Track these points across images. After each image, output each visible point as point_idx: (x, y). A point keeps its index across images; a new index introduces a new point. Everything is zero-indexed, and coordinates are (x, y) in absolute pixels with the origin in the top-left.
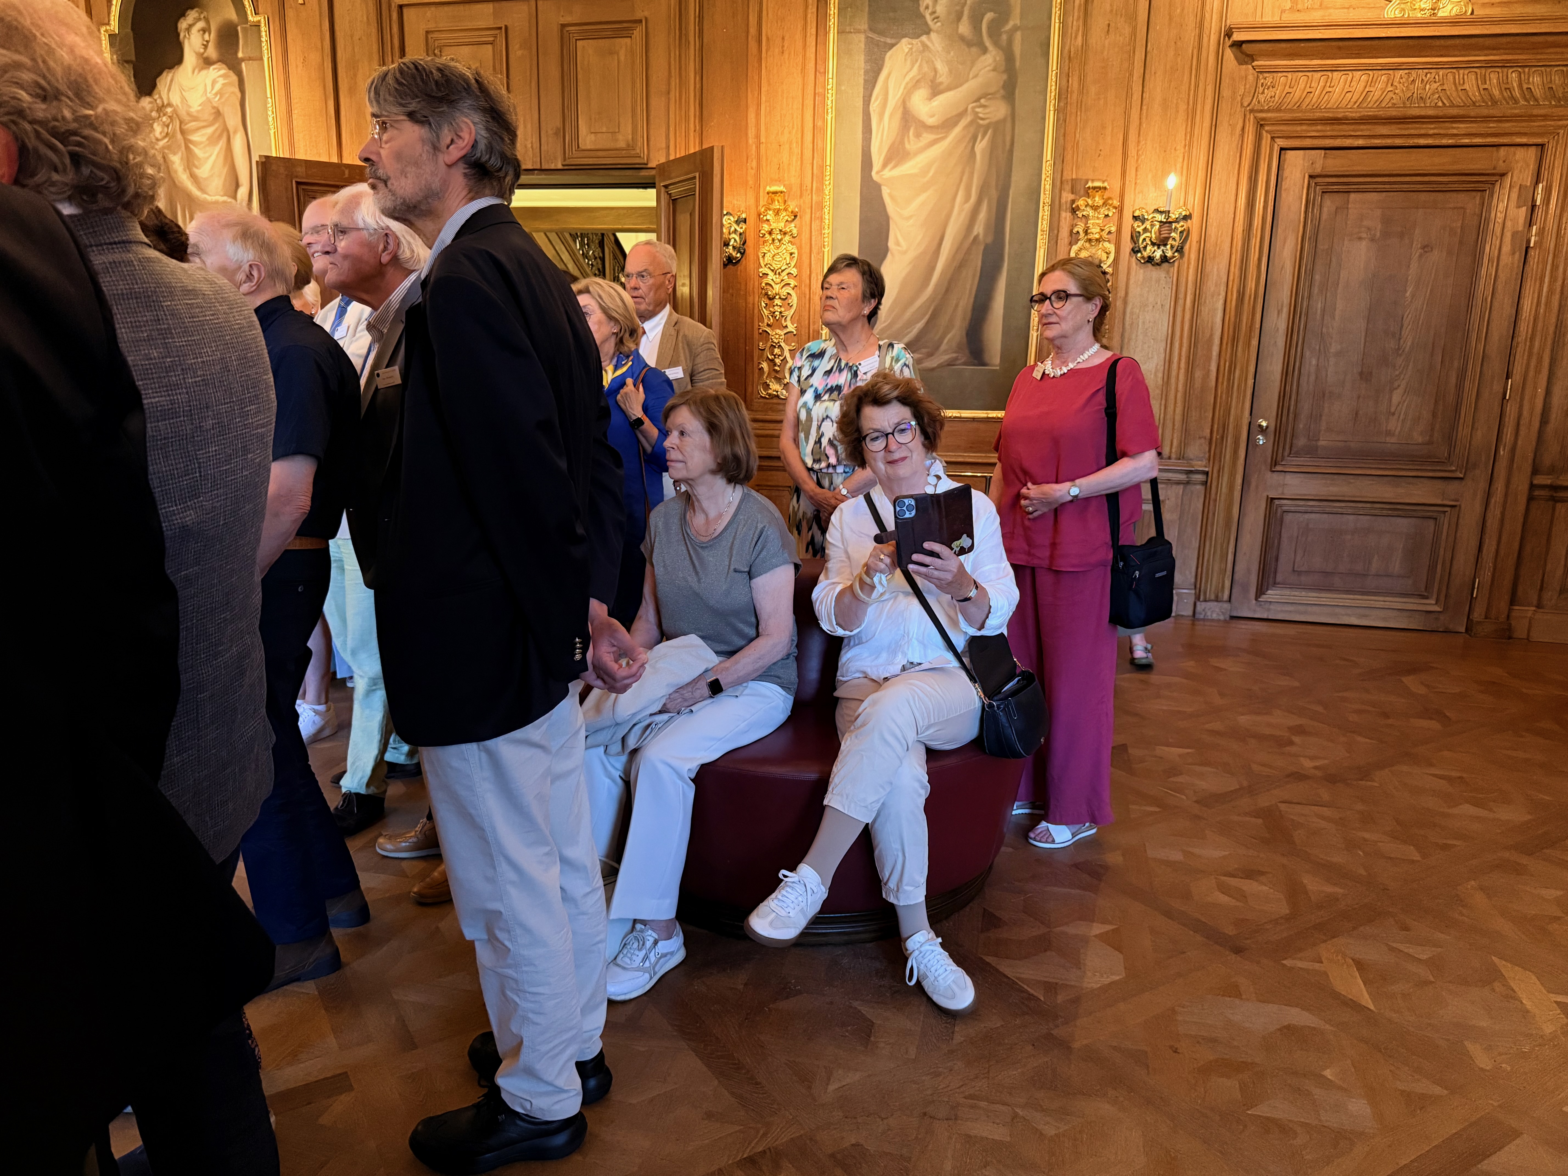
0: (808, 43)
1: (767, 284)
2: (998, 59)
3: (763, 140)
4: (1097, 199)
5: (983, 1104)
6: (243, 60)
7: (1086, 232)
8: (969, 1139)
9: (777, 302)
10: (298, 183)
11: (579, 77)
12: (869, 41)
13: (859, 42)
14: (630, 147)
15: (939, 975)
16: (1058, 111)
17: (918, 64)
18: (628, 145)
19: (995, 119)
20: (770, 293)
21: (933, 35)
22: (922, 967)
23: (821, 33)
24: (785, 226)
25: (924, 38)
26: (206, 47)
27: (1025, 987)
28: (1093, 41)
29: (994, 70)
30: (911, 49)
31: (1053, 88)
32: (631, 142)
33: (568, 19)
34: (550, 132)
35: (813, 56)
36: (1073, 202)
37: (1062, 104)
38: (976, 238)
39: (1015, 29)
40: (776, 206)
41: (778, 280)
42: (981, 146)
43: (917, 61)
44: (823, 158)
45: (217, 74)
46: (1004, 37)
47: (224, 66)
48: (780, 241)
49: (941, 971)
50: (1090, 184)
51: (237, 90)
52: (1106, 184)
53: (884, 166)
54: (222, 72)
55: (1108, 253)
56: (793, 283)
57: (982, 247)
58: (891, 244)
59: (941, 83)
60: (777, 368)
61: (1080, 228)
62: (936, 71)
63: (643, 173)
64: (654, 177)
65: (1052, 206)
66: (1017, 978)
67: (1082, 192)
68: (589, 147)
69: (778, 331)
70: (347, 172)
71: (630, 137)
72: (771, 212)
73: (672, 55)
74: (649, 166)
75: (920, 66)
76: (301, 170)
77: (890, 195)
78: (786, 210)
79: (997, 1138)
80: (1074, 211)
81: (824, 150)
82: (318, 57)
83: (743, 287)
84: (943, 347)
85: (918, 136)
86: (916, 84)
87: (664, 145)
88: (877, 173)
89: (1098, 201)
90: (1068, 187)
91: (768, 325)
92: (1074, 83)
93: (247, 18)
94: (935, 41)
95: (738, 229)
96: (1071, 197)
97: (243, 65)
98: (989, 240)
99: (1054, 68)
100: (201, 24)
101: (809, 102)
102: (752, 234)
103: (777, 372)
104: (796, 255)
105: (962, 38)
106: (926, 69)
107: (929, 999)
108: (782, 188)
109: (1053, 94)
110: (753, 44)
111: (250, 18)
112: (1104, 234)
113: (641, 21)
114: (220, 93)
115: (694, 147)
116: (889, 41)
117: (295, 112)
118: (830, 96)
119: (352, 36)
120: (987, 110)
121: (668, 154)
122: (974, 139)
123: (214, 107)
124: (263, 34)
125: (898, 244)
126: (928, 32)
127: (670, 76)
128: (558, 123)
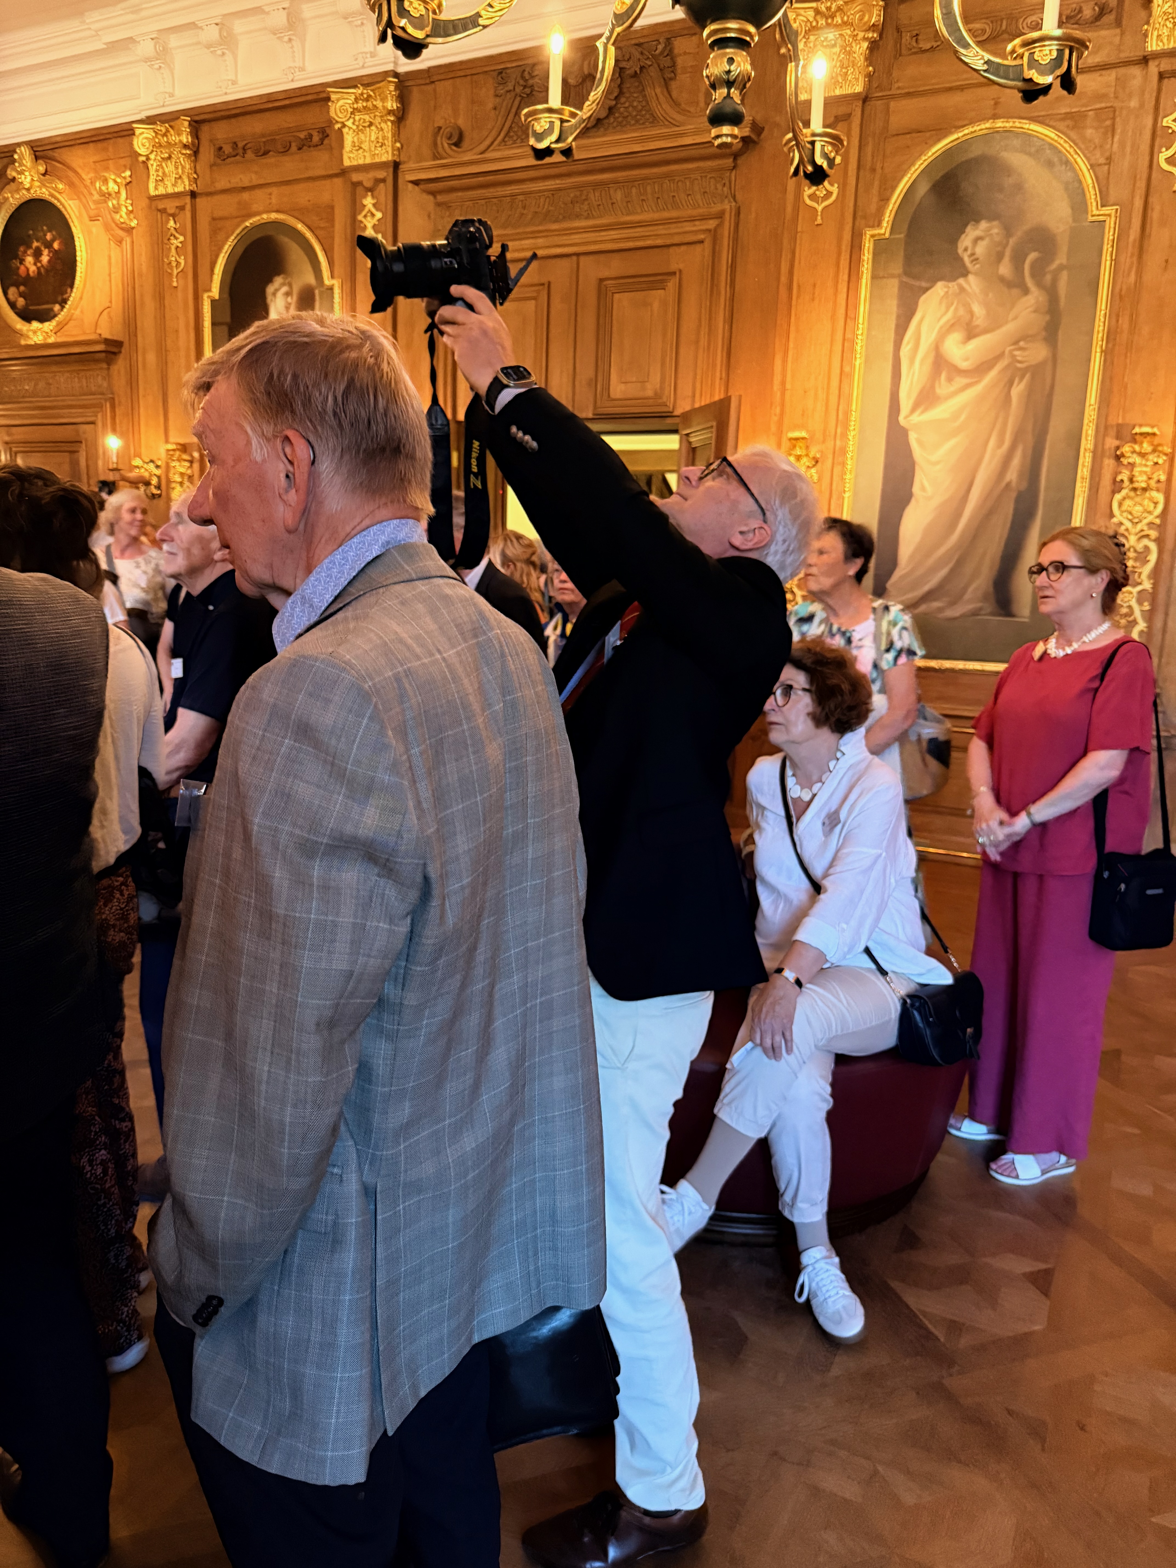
0: (839, 290)
2: (1041, 299)
3: (788, 386)
4: (1145, 445)
5: (843, 1454)
7: (1131, 480)
8: (816, 1492)
11: (613, 328)
12: (903, 286)
13: (892, 286)
14: (657, 395)
16: (1105, 352)
17: (953, 308)
19: (1033, 363)
21: (971, 277)
23: (853, 278)
25: (961, 281)
26: (288, 309)
27: (927, 1322)
28: (1147, 277)
29: (1035, 311)
30: (947, 292)
31: (1101, 328)
32: (658, 391)
33: (606, 273)
34: (583, 381)
35: (844, 303)
36: (1118, 448)
37: (1110, 345)
39: (1061, 268)
40: (798, 452)
42: (1018, 390)
43: (952, 304)
44: (849, 403)
46: (1048, 278)
50: (1137, 430)
52: (1155, 430)
53: (913, 410)
55: (1156, 503)
57: (1014, 495)
58: (916, 489)
59: (978, 326)
61: (1124, 476)
62: (972, 313)
63: (669, 421)
64: (678, 424)
65: (1094, 452)
66: (919, 1310)
67: (1129, 438)
68: (619, 397)
71: (658, 386)
73: (703, 305)
74: (674, 413)
75: (956, 309)
77: (919, 441)
78: (807, 455)
79: (847, 1496)
80: (1118, 458)
81: (850, 395)
84: (968, 595)
85: (950, 380)
86: (951, 327)
87: (690, 394)
88: (906, 418)
89: (1146, 447)
90: (1113, 432)
92: (1124, 322)
93: (323, 282)
94: (972, 284)
96: (1117, 443)
98: (1024, 485)
99: (1103, 307)
100: (285, 289)
101: (838, 348)
105: (1002, 279)
106: (961, 312)
108: (803, 434)
109: (1100, 335)
110: (783, 292)
111: (326, 282)
112: (1153, 483)
113: (674, 273)
115: (719, 395)
118: (859, 341)
120: (1026, 353)
121: (693, 401)
122: (1010, 383)
124: (336, 295)
125: (923, 489)
127: (700, 326)
128: (591, 373)
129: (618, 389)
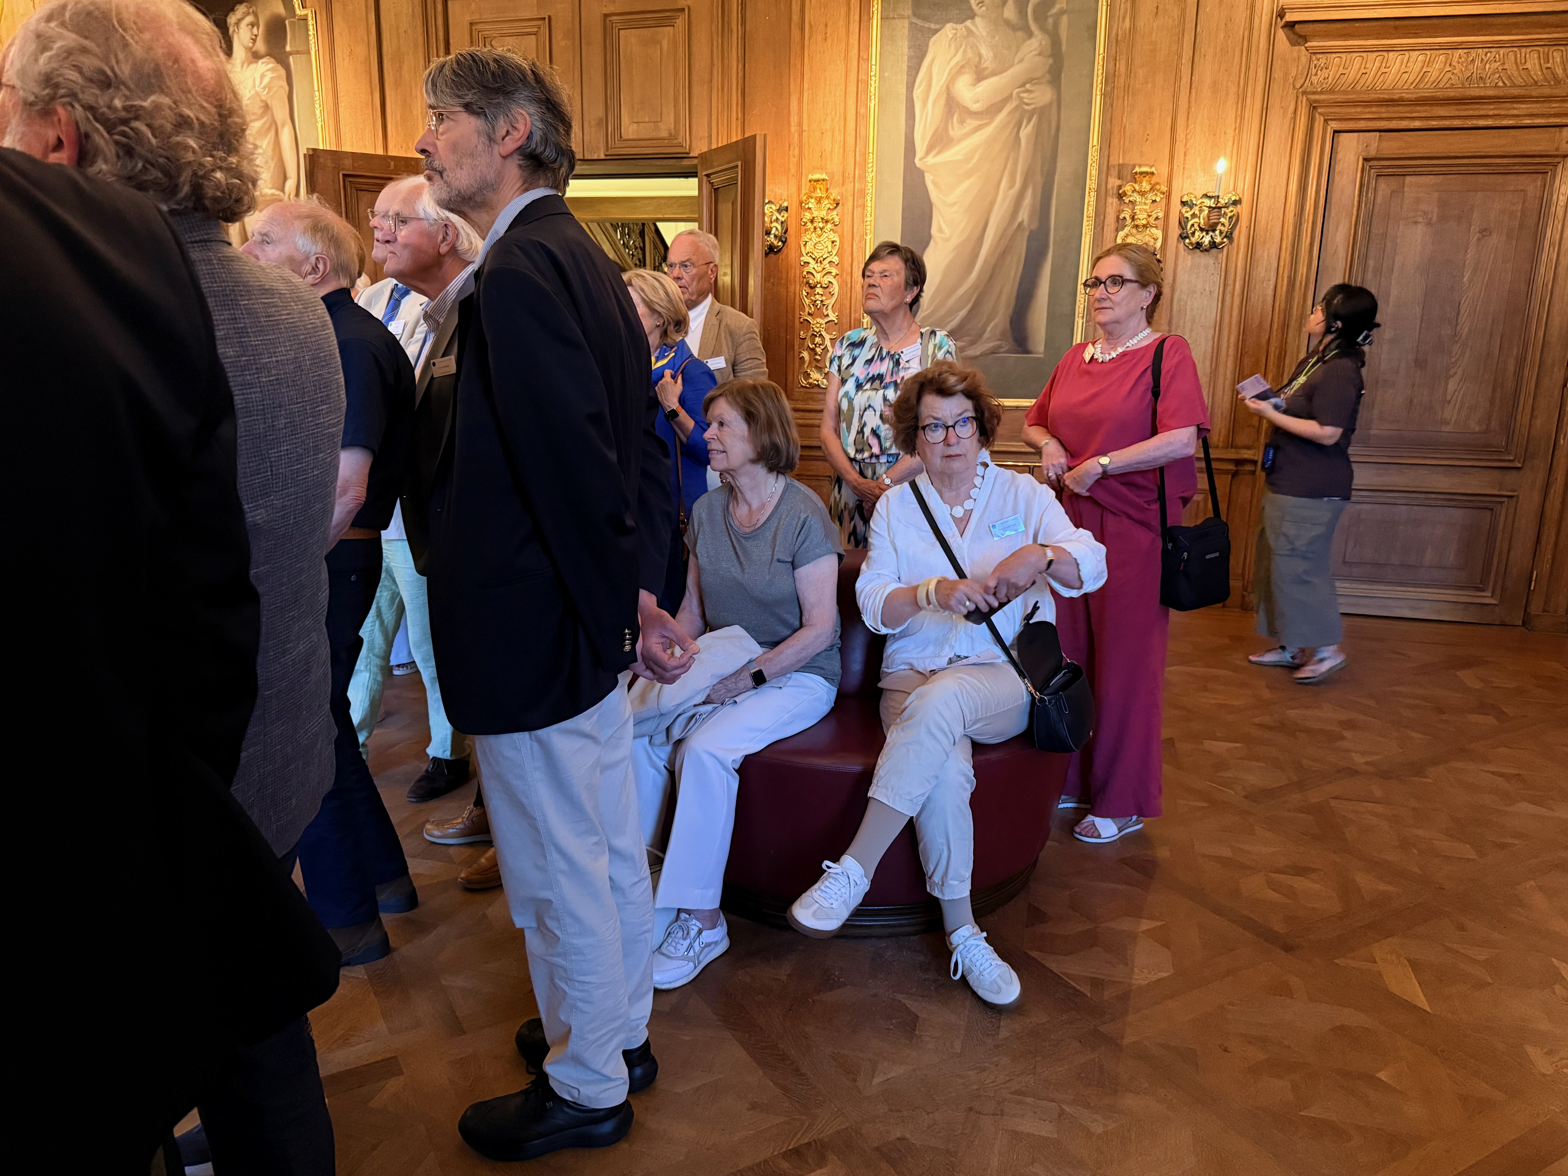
0: (851, 30)
1: (808, 273)
2: (1044, 43)
3: (805, 127)
4: (1144, 184)
5: (1029, 1100)
6: (290, 54)
7: (1133, 218)
8: (1016, 1136)
9: (819, 290)
10: (344, 175)
11: (622, 66)
12: (913, 27)
13: (903, 27)
14: (672, 136)
15: (984, 970)
16: (1104, 95)
17: (962, 49)
18: (671, 134)
19: (1040, 105)
20: (811, 282)
21: (978, 20)
22: (967, 961)
23: (865, 18)
24: (827, 214)
25: (968, 23)
26: (254, 41)
27: (1072, 983)
28: (1140, 24)
29: (1040, 54)
30: (956, 34)
31: (1100, 71)
32: (673, 132)
33: (611, 9)
34: (593, 122)
35: (856, 43)
36: (1120, 187)
37: (1109, 89)
38: (1021, 224)
39: (1062, 12)
40: (819, 194)
41: (820, 269)
42: (1026, 132)
43: (961, 46)
44: (866, 145)
45: (265, 68)
46: (1050, 20)
47: (272, 60)
48: (821, 229)
49: (986, 965)
50: (1137, 169)
51: (284, 84)
52: (1153, 170)
53: (928, 152)
54: (271, 66)
55: (1156, 240)
56: (834, 271)
57: (1027, 234)
58: (934, 231)
59: (986, 68)
60: (818, 357)
61: (1127, 214)
62: (980, 56)
63: (685, 162)
64: (696, 166)
65: (1098, 191)
66: (1062, 973)
67: (1129, 178)
68: (631, 137)
69: (819, 320)
70: (392, 163)
71: (672, 126)
72: (813, 200)
73: (715, 44)
74: (691, 155)
75: (965, 52)
76: (348, 163)
77: (933, 182)
78: (828, 197)
79: (1044, 1134)
80: (1120, 197)
81: (866, 138)
82: (365, 50)
83: (784, 276)
84: (987, 335)
85: (962, 122)
86: (960, 70)
87: (706, 134)
88: (921, 159)
89: (1146, 186)
90: (1114, 172)
91: (809, 314)
92: (1122, 67)
93: (294, 11)
94: (980, 26)
95: (780, 218)
96: (1119, 182)
97: (291, 58)
98: (1034, 226)
99: (1102, 52)
100: (250, 19)
101: (852, 89)
102: (794, 222)
103: (817, 361)
104: (838, 243)
105: (1007, 23)
106: (970, 54)
107: (974, 993)
108: (824, 176)
109: (1100, 78)
110: (795, 32)
111: (298, 12)
112: (1151, 220)
113: (683, 10)
114: (268, 87)
115: (737, 135)
116: (933, 26)
117: (342, 105)
118: (873, 82)
119: (398, 28)
120: (1032, 96)
121: (710, 143)
122: (1019, 125)
123: (262, 101)
124: (311, 27)
125: (941, 231)
126: (972, 16)
127: (712, 64)
128: (601, 112)
129: (630, 130)
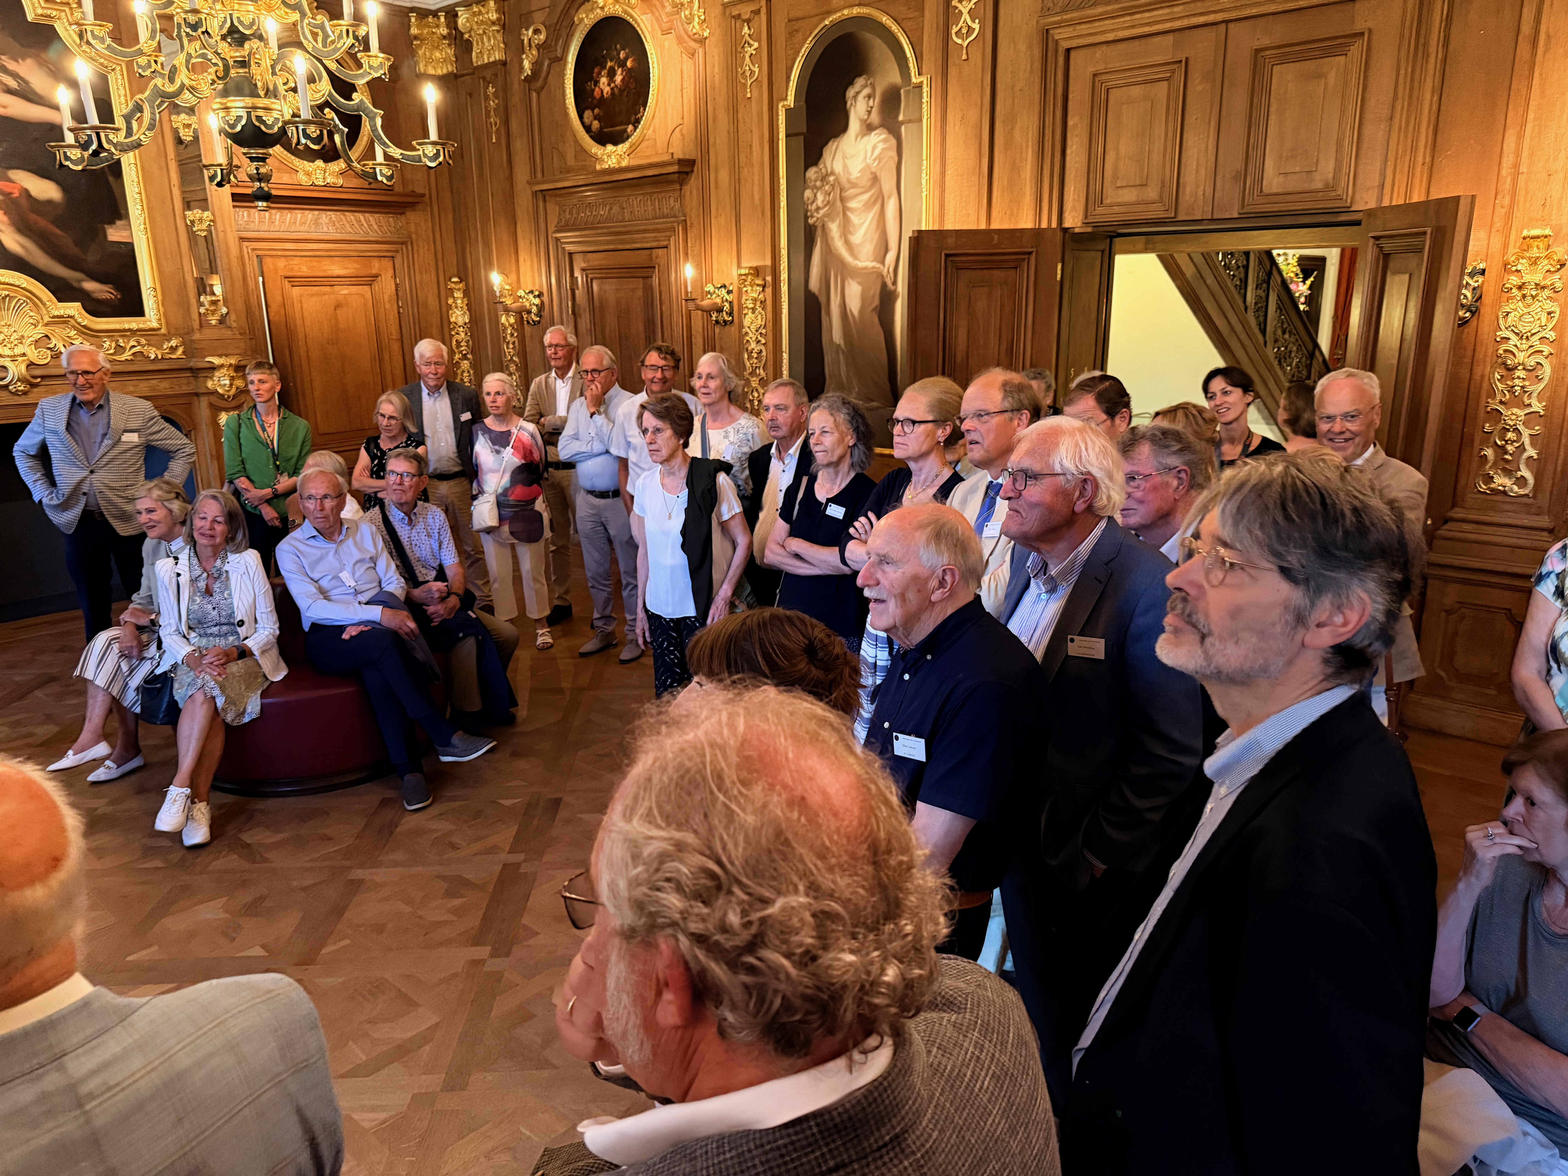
1: (1506, 351)
3: (1523, 169)
6: (903, 123)
9: (1520, 373)
10: (947, 255)
11: (1272, 109)
14: (1329, 187)
18: (1327, 185)
20: (1509, 362)
26: (869, 112)
32: (1331, 182)
33: (1266, 42)
34: (1228, 176)
45: (878, 140)
47: (885, 131)
51: (894, 154)
54: (883, 136)
60: (1508, 457)
63: (1343, 217)
68: (1275, 191)
69: (1515, 410)
71: (1331, 175)
72: (1524, 261)
73: (1402, 72)
74: (1353, 209)
78: (1548, 258)
82: (977, 114)
83: (1469, 353)
87: (1376, 190)
91: (1501, 402)
93: (910, 80)
95: (1471, 282)
97: (903, 128)
100: (867, 91)
102: (1492, 289)
103: (1507, 461)
104: (1557, 315)
108: (1547, 232)
110: (1525, 46)
111: (914, 80)
113: (1362, 34)
114: (879, 158)
115: (1421, 184)
117: (949, 172)
119: (1013, 87)
121: (1381, 199)
123: (872, 173)
124: (925, 95)
127: (1395, 98)
128: (1239, 165)
129: (1273, 182)
